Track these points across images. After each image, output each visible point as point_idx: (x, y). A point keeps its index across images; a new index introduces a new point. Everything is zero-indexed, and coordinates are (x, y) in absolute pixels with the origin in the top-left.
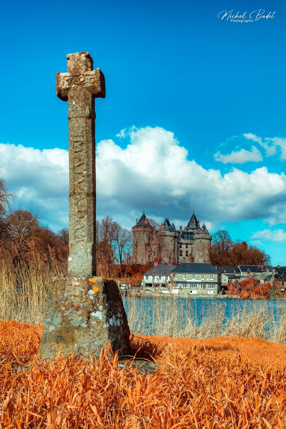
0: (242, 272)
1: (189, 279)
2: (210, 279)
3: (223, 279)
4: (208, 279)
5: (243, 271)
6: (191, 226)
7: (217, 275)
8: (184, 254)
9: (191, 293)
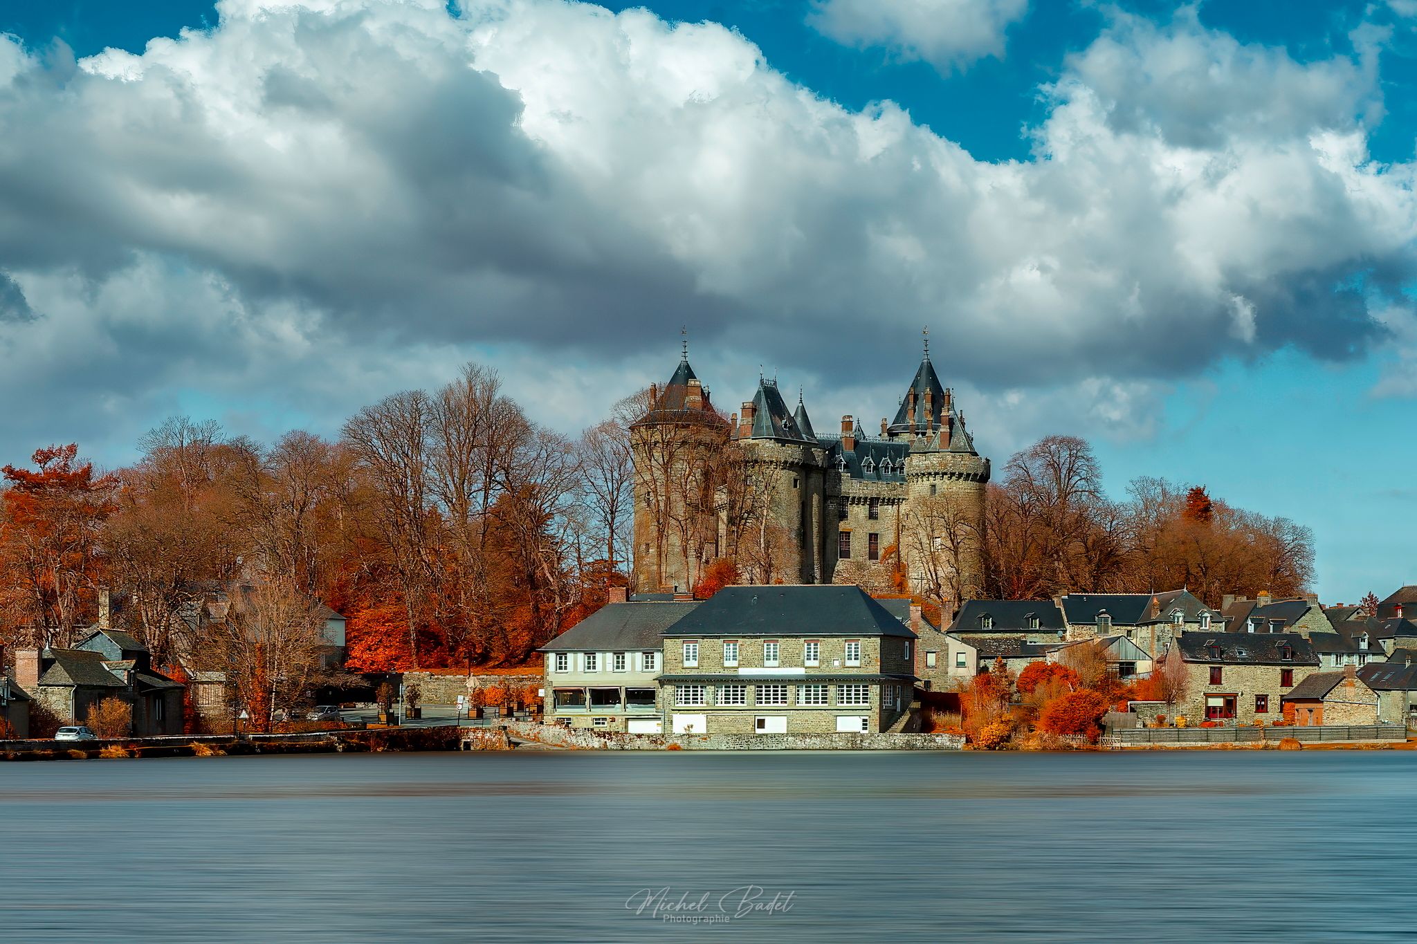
0: (1069, 628)
1: (749, 665)
2: (849, 663)
3: (952, 662)
4: (836, 663)
5: (1076, 620)
6: (910, 421)
7: (878, 640)
9: (759, 730)
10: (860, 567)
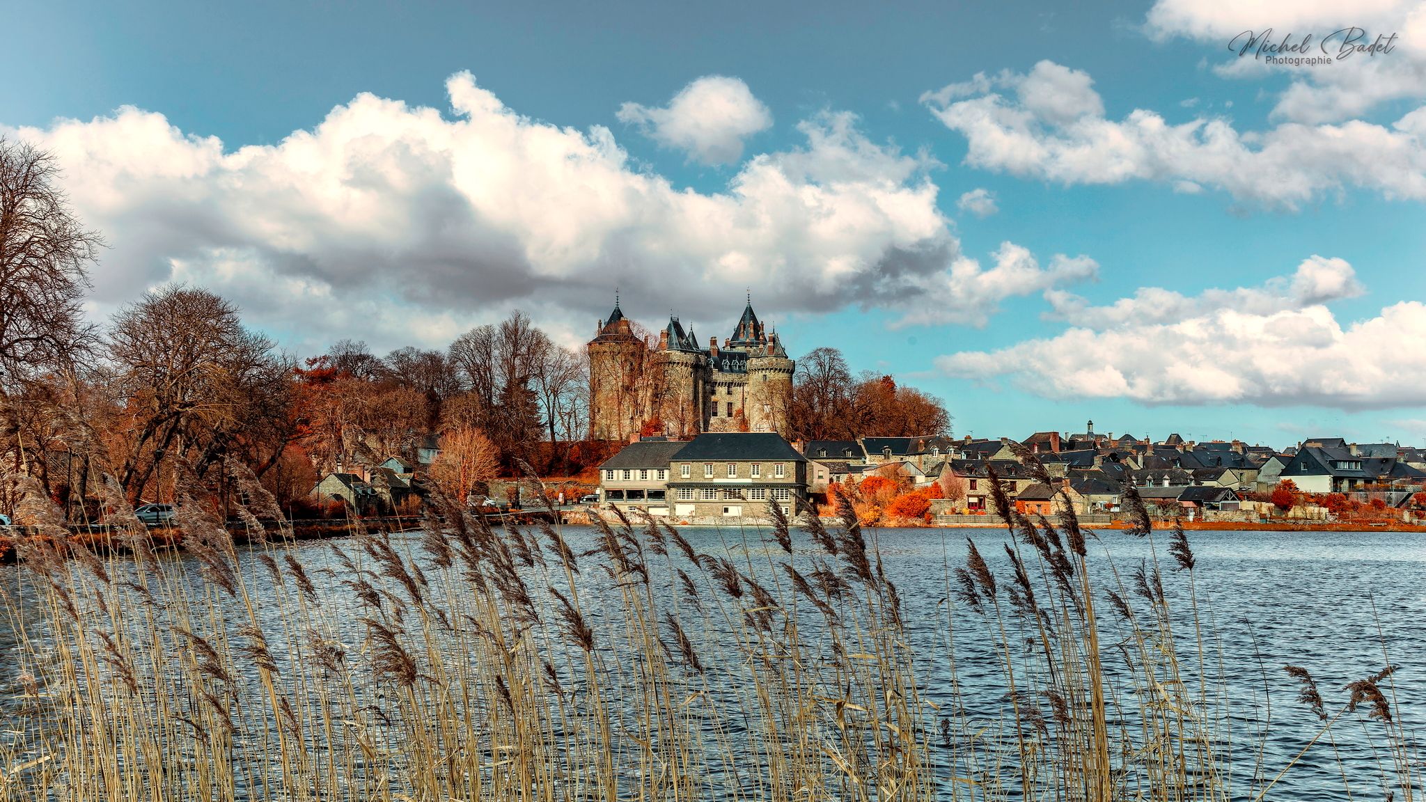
0: (868, 456)
1: (719, 477)
2: (777, 476)
3: (816, 476)
4: (770, 476)
5: (871, 452)
6: (742, 339)
7: (794, 463)
8: (722, 410)
9: (725, 514)
10: (723, 421)
